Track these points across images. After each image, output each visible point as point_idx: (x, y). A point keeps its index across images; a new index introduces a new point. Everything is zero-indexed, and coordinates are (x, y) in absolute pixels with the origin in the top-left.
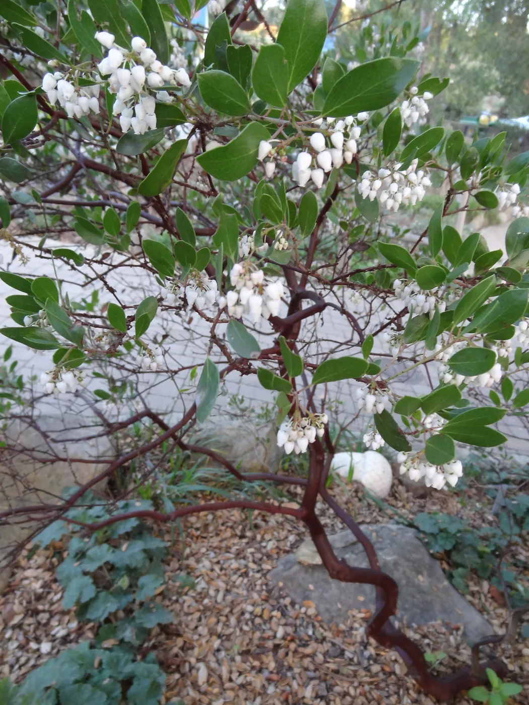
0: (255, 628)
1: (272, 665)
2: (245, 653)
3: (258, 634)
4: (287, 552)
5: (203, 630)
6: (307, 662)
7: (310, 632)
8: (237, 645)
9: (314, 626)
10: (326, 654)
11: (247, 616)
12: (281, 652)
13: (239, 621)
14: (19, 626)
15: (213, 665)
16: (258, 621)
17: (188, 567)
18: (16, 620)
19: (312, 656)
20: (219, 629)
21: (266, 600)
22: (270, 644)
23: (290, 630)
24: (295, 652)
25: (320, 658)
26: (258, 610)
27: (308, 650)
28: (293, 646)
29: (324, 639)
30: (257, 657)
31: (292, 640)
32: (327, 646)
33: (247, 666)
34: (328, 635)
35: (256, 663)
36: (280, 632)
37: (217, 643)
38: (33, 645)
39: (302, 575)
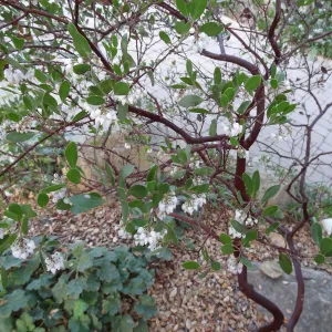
0: (214, 288)
1: (212, 312)
2: (201, 297)
3: (213, 292)
4: (259, 261)
5: (186, 273)
6: (232, 322)
7: (244, 309)
8: (201, 290)
9: (248, 308)
10: (246, 325)
11: (214, 280)
12: (220, 309)
13: (208, 280)
14: (110, 224)
15: (182, 292)
16: (218, 286)
17: (197, 238)
18: (110, 221)
19: (237, 321)
20: (195, 277)
21: (230, 278)
22: (217, 301)
23: (232, 300)
24: (229, 313)
25: (241, 325)
26: (221, 281)
27: (237, 317)
28: (229, 310)
29: (250, 317)
30: (206, 303)
31: (231, 307)
32: (249, 322)
33: (199, 303)
34: (254, 317)
35: (204, 305)
36: (227, 299)
37: (189, 283)
38: (111, 236)
39: (259, 277)
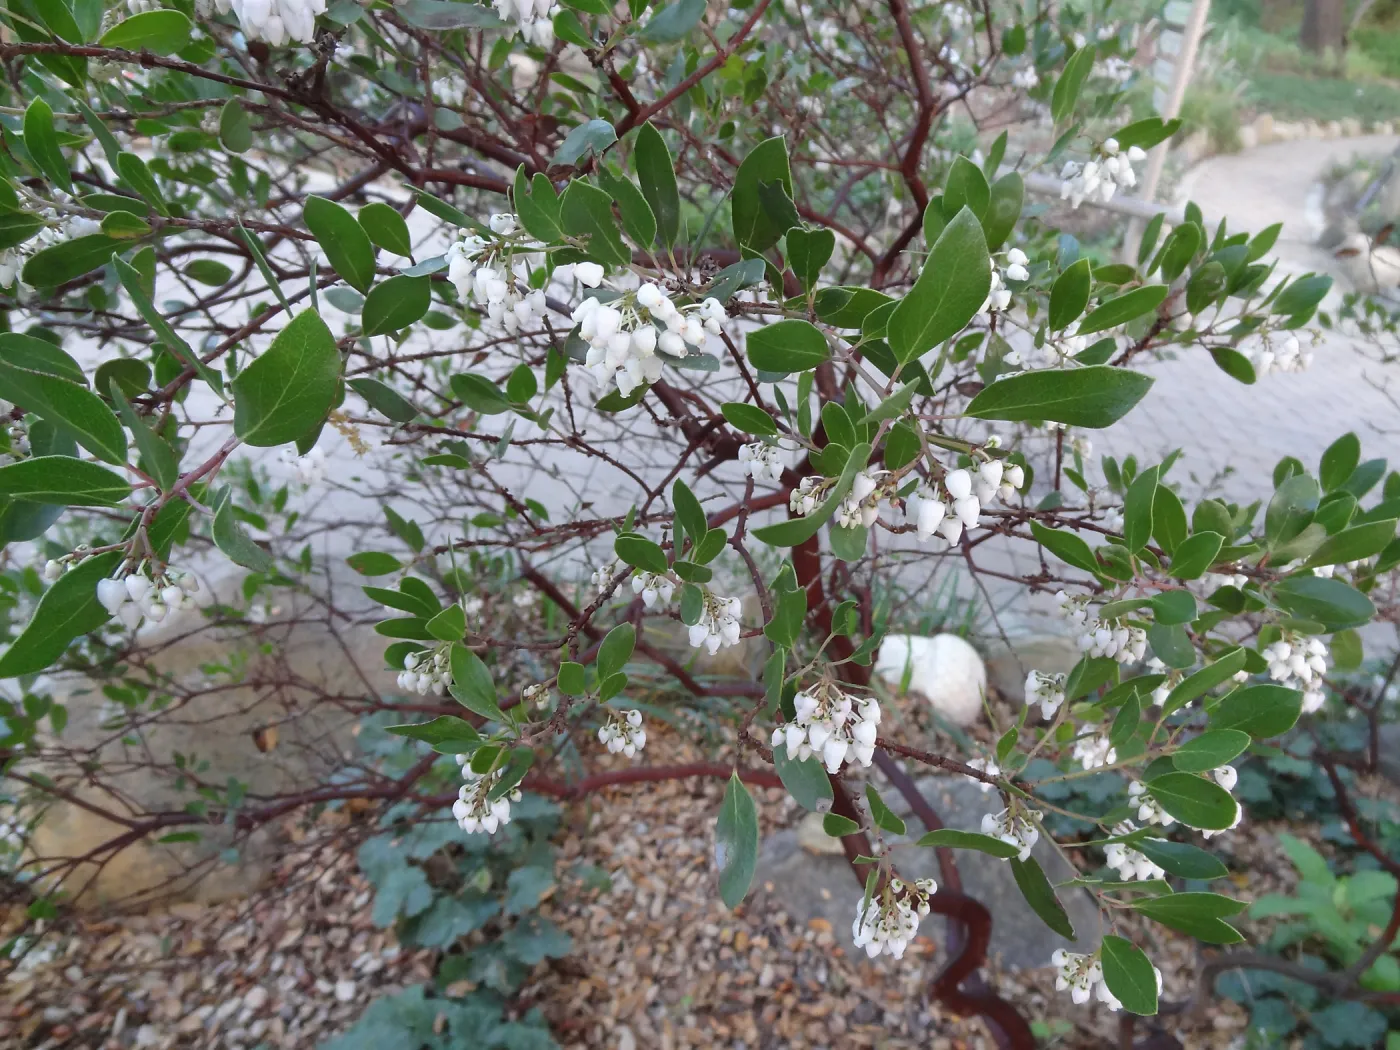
0: (721, 966)
1: (752, 1034)
2: (704, 1012)
3: (726, 978)
4: (782, 827)
5: (626, 967)
6: (814, 1029)
7: (822, 976)
8: (690, 995)
9: (829, 966)
10: (850, 1017)
11: (707, 944)
12: (768, 1011)
13: (691, 952)
14: (296, 950)
15: (646, 1030)
16: (726, 953)
17: (597, 850)
18: (290, 939)
19: (825, 1019)
20: (656, 965)
21: (742, 916)
22: (748, 996)
23: (785, 971)
24: (794, 1011)
25: (839, 1023)
26: (727, 934)
27: (818, 1010)
28: (790, 1001)
29: (846, 990)
30: (724, 1018)
31: (789, 990)
32: (851, 1003)
33: (707, 1034)
34: (856, 982)
35: (723, 1030)
36: (767, 975)
37: (651, 992)
38: (322, 986)
39: (809, 871)
